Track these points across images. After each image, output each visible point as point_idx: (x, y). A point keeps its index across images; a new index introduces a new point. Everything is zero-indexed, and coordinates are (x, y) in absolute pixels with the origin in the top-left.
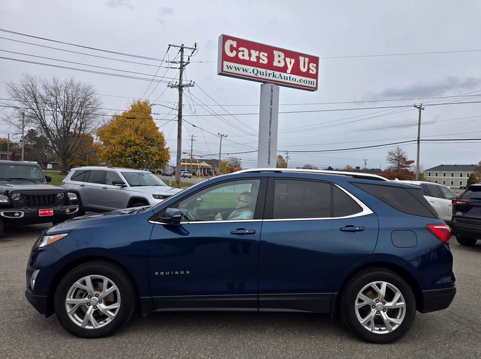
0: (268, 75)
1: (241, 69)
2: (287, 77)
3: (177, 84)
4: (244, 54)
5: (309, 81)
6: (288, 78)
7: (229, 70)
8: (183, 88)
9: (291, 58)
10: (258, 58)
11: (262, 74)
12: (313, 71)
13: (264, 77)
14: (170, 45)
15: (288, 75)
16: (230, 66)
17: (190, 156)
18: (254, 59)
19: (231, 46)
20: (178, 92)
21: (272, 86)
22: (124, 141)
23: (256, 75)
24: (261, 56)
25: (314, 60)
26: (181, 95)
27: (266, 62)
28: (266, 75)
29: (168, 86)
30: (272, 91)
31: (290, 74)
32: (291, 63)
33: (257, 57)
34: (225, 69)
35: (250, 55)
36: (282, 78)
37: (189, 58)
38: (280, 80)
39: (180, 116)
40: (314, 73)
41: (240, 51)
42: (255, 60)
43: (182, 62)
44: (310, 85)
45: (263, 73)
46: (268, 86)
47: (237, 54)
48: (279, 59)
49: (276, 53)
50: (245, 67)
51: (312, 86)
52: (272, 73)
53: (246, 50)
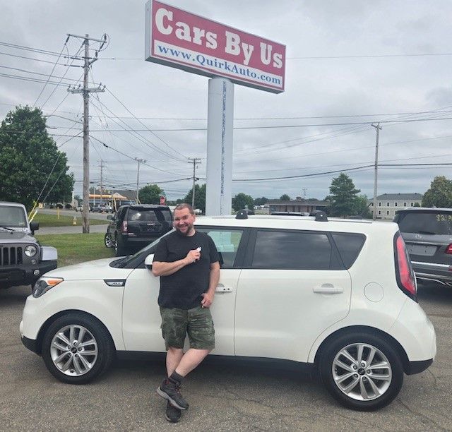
0: (218, 65)
1: (181, 54)
2: (244, 71)
3: (81, 88)
4: (184, 32)
5: (273, 79)
6: (246, 73)
7: (163, 54)
8: (89, 94)
9: (249, 43)
10: (204, 39)
11: (210, 63)
12: (278, 64)
13: (213, 68)
14: (69, 35)
15: (246, 68)
16: (164, 49)
17: (100, 187)
18: (197, 41)
19: (165, 18)
20: (83, 99)
21: (224, 83)
22: (6, 166)
23: (202, 63)
24: (208, 38)
25: (280, 49)
26: (86, 103)
27: (214, 46)
28: (216, 66)
29: (68, 90)
30: (225, 90)
31: (251, 64)
32: (248, 50)
33: (202, 38)
34: (157, 52)
35: (192, 35)
36: (237, 72)
37: (97, 53)
38: (234, 74)
39: (86, 132)
40: (280, 66)
41: (178, 27)
42: (200, 42)
43: (86, 58)
44: (274, 84)
45: (212, 62)
46: (219, 82)
47: (174, 32)
48: (234, 44)
49: (228, 34)
50: (186, 51)
51: (277, 85)
52: (224, 63)
53: (187, 28)
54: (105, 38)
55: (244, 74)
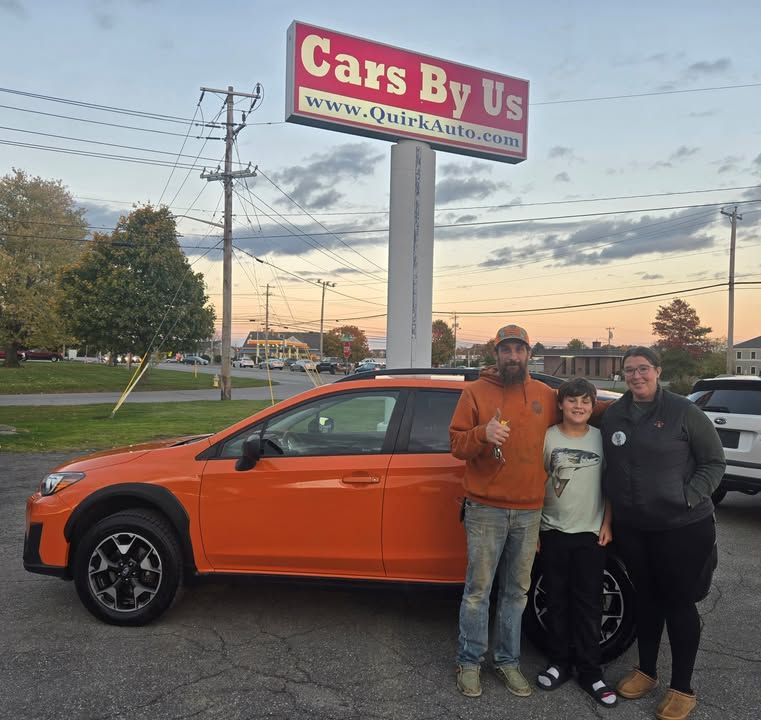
0: (407, 121)
1: (343, 107)
2: (454, 128)
3: (220, 172)
4: (349, 70)
5: (506, 138)
6: (457, 131)
8: (234, 181)
9: (462, 81)
10: (383, 80)
11: (393, 119)
12: (514, 113)
13: (398, 127)
14: (204, 90)
16: (315, 100)
18: (372, 83)
19: (318, 50)
20: (223, 189)
21: (418, 150)
23: (379, 121)
24: (391, 76)
25: (519, 88)
26: (228, 196)
27: (402, 90)
28: (403, 123)
29: (202, 176)
30: (418, 162)
31: (463, 118)
33: (380, 78)
34: (304, 106)
35: (363, 73)
36: (441, 130)
37: (244, 117)
38: (436, 133)
39: (227, 241)
40: (518, 117)
41: (339, 63)
42: (375, 85)
43: (230, 124)
44: (508, 148)
45: (396, 117)
46: (409, 147)
47: (332, 71)
48: (435, 84)
49: (427, 70)
50: (352, 102)
51: (513, 149)
52: (418, 119)
53: (354, 62)
54: (258, 91)
55: (454, 133)
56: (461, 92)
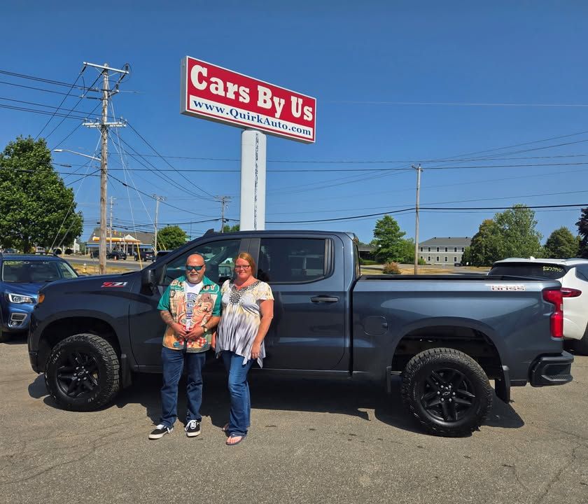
0: (251, 118)
1: (215, 108)
2: (276, 123)
4: (218, 87)
5: (304, 130)
6: (278, 125)
7: (198, 108)
9: (280, 97)
10: (237, 94)
11: (243, 116)
12: (308, 117)
13: (246, 121)
16: (199, 103)
18: (231, 95)
19: (200, 74)
21: (257, 135)
23: (234, 117)
24: (241, 92)
26: (104, 140)
27: (247, 100)
28: (249, 119)
30: (257, 142)
31: (280, 118)
32: (280, 104)
33: (235, 93)
34: (192, 106)
35: (226, 89)
36: (269, 124)
38: (266, 126)
39: (103, 170)
40: (310, 119)
41: (212, 83)
42: (233, 97)
44: (305, 136)
46: (252, 133)
47: (208, 87)
48: (265, 98)
49: (261, 89)
50: (220, 105)
51: (308, 136)
52: (257, 117)
53: (221, 83)
54: (127, 69)
55: (276, 126)
56: (279, 104)
